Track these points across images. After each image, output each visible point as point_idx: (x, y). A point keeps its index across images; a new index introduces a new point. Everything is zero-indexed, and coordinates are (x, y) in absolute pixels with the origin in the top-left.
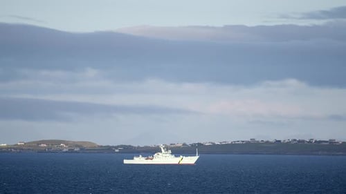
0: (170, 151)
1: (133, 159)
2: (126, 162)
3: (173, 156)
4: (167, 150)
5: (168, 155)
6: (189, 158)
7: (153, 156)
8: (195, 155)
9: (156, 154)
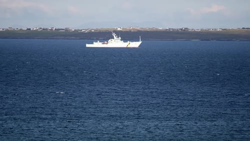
0: (120, 38)
1: (92, 44)
2: (88, 46)
3: (122, 41)
4: (118, 37)
5: (119, 41)
6: (135, 43)
7: (107, 42)
8: (138, 41)
9: (110, 40)
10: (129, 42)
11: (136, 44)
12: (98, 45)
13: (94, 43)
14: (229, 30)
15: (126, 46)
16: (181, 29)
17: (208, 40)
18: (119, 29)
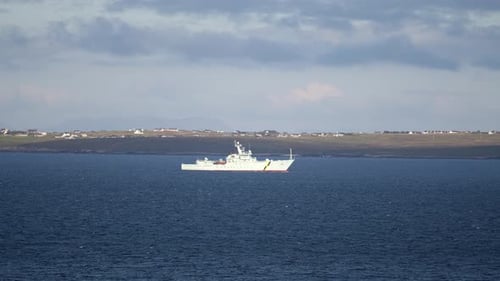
0: (250, 152)
2: (185, 167)
3: (255, 159)
4: (246, 150)
5: (248, 157)
6: (279, 162)
7: (224, 160)
8: (288, 158)
9: (229, 157)
10: (268, 160)
11: (281, 166)
12: (205, 165)
13: (198, 162)
14: (358, 135)
15: (262, 169)
16: (263, 134)
17: (317, 156)
18: (137, 132)
